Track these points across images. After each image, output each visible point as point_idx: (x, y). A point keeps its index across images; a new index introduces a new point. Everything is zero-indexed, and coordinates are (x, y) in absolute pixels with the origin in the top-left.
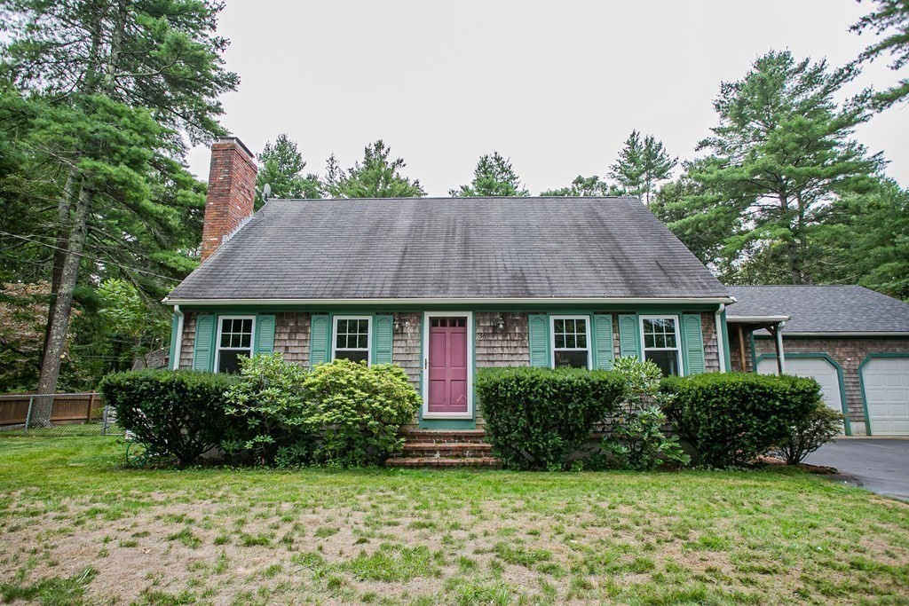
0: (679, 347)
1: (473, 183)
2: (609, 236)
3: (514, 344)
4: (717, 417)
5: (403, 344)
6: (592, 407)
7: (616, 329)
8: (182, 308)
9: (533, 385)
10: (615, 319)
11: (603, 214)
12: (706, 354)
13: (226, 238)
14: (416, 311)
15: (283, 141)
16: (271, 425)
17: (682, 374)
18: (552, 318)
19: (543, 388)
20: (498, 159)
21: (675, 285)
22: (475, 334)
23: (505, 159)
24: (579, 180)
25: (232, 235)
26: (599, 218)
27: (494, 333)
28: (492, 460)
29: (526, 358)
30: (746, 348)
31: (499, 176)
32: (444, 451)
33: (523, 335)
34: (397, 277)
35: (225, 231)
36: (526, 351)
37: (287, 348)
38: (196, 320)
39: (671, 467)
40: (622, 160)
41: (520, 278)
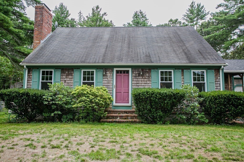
0: (205, 81)
1: (132, 22)
2: (181, 41)
3: (146, 80)
4: (219, 106)
5: (107, 80)
6: (173, 102)
7: (183, 75)
8: (27, 66)
9: (152, 94)
10: (183, 71)
11: (179, 33)
12: (216, 84)
13: (42, 42)
14: (111, 68)
15: (62, 6)
16: (60, 108)
17: (206, 91)
18: (160, 71)
19: (156, 95)
20: (141, 13)
21: (205, 59)
22: (132, 76)
23: (143, 13)
24: (171, 20)
25: (44, 40)
26: (178, 34)
27: (139, 76)
28: (138, 120)
29: (150, 85)
30: (231, 82)
31: (141, 19)
32: (121, 117)
33: (149, 77)
34: (104, 56)
35: (42, 39)
36: (150, 82)
37: (65, 81)
38: (32, 71)
39: (201, 123)
40: (188, 12)
41: (148, 56)
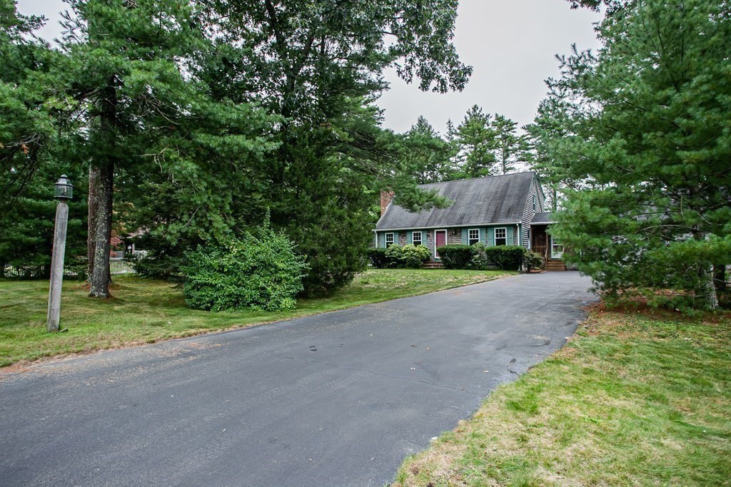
0: (506, 237)
2: (504, 196)
3: (458, 238)
5: (430, 239)
7: (487, 233)
8: (377, 232)
10: (487, 230)
11: (511, 184)
12: (514, 239)
13: (387, 208)
14: (432, 230)
17: (504, 246)
18: (469, 230)
21: (507, 218)
22: (447, 236)
26: (508, 186)
27: (452, 235)
33: (460, 235)
34: (429, 219)
36: (461, 240)
37: (402, 241)
38: (380, 235)
41: (462, 218)
